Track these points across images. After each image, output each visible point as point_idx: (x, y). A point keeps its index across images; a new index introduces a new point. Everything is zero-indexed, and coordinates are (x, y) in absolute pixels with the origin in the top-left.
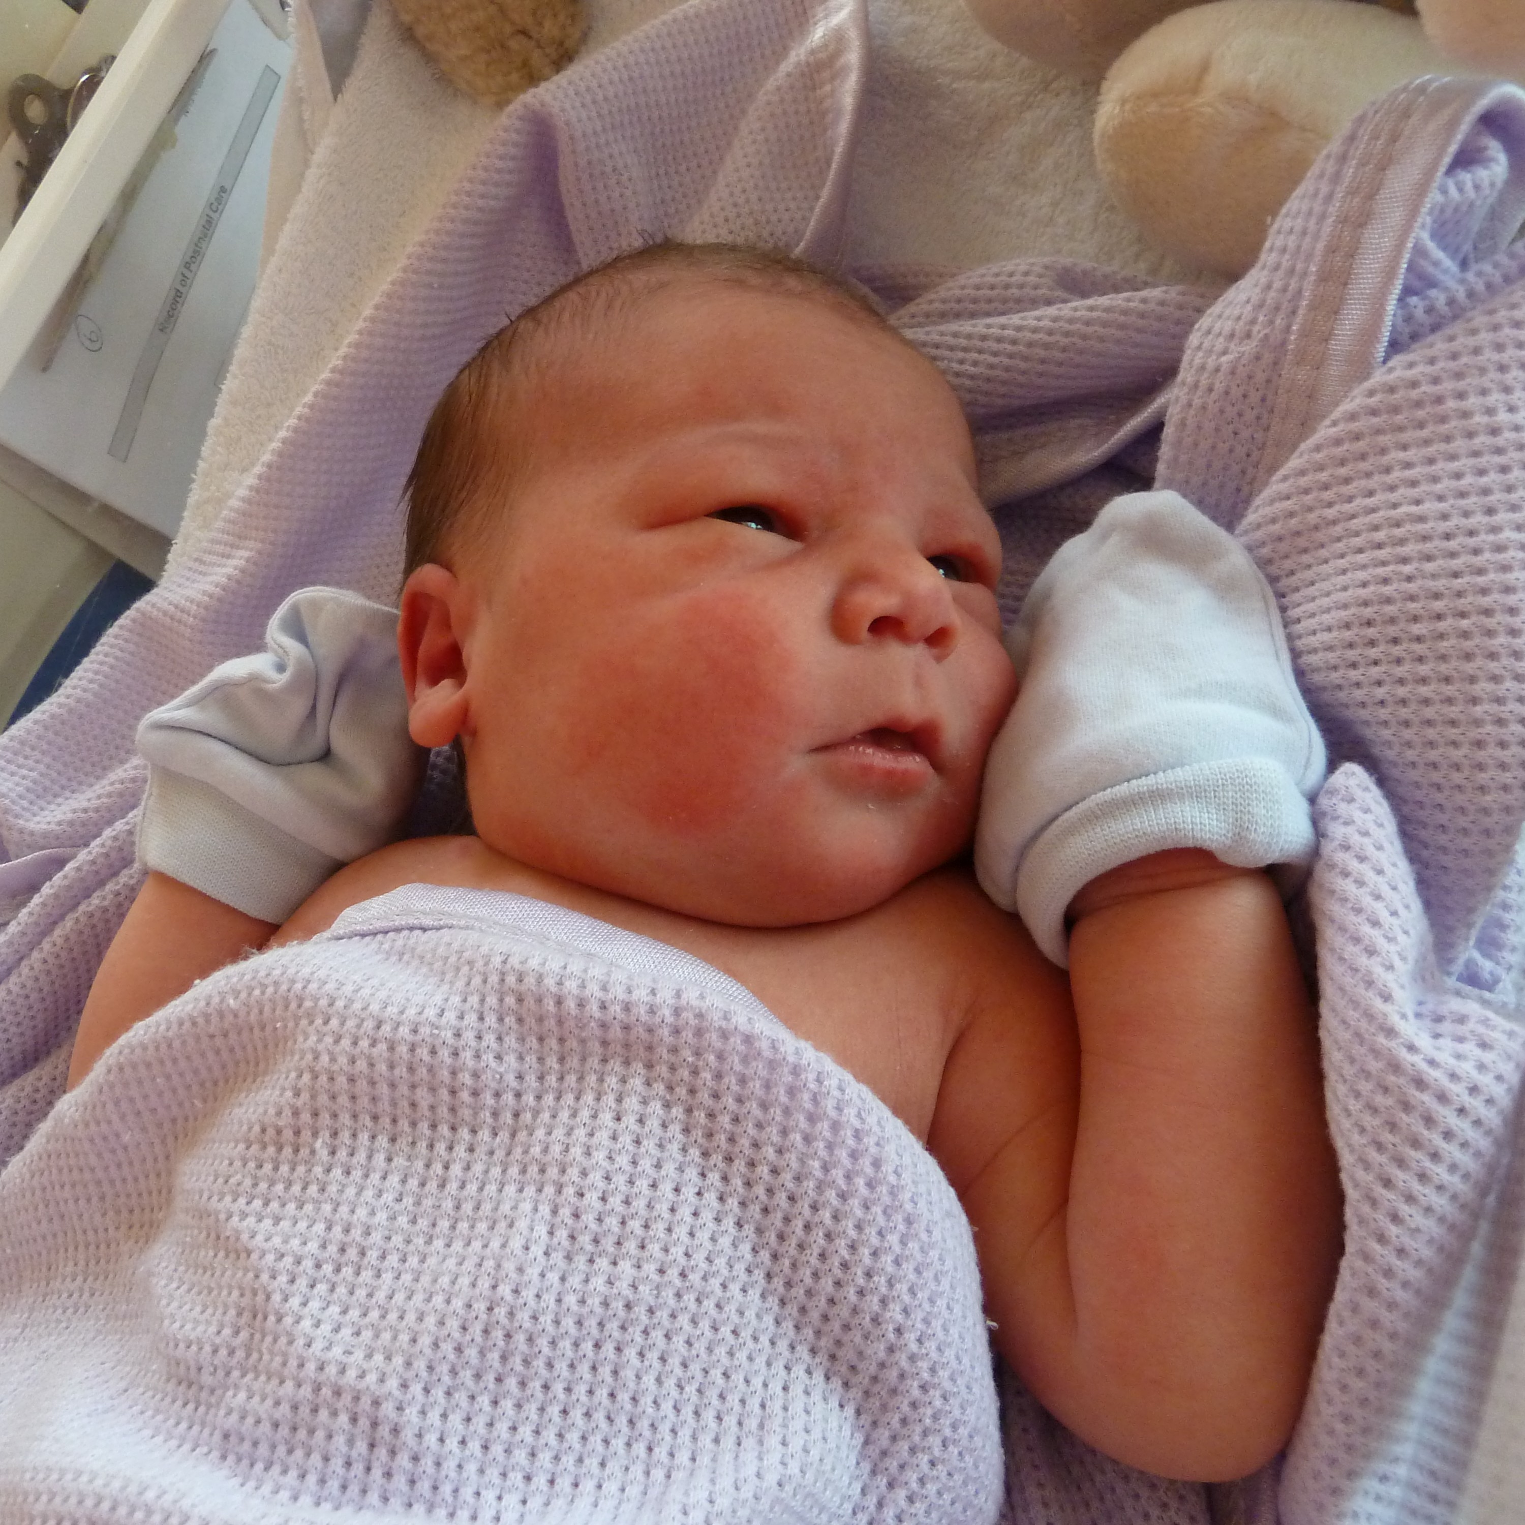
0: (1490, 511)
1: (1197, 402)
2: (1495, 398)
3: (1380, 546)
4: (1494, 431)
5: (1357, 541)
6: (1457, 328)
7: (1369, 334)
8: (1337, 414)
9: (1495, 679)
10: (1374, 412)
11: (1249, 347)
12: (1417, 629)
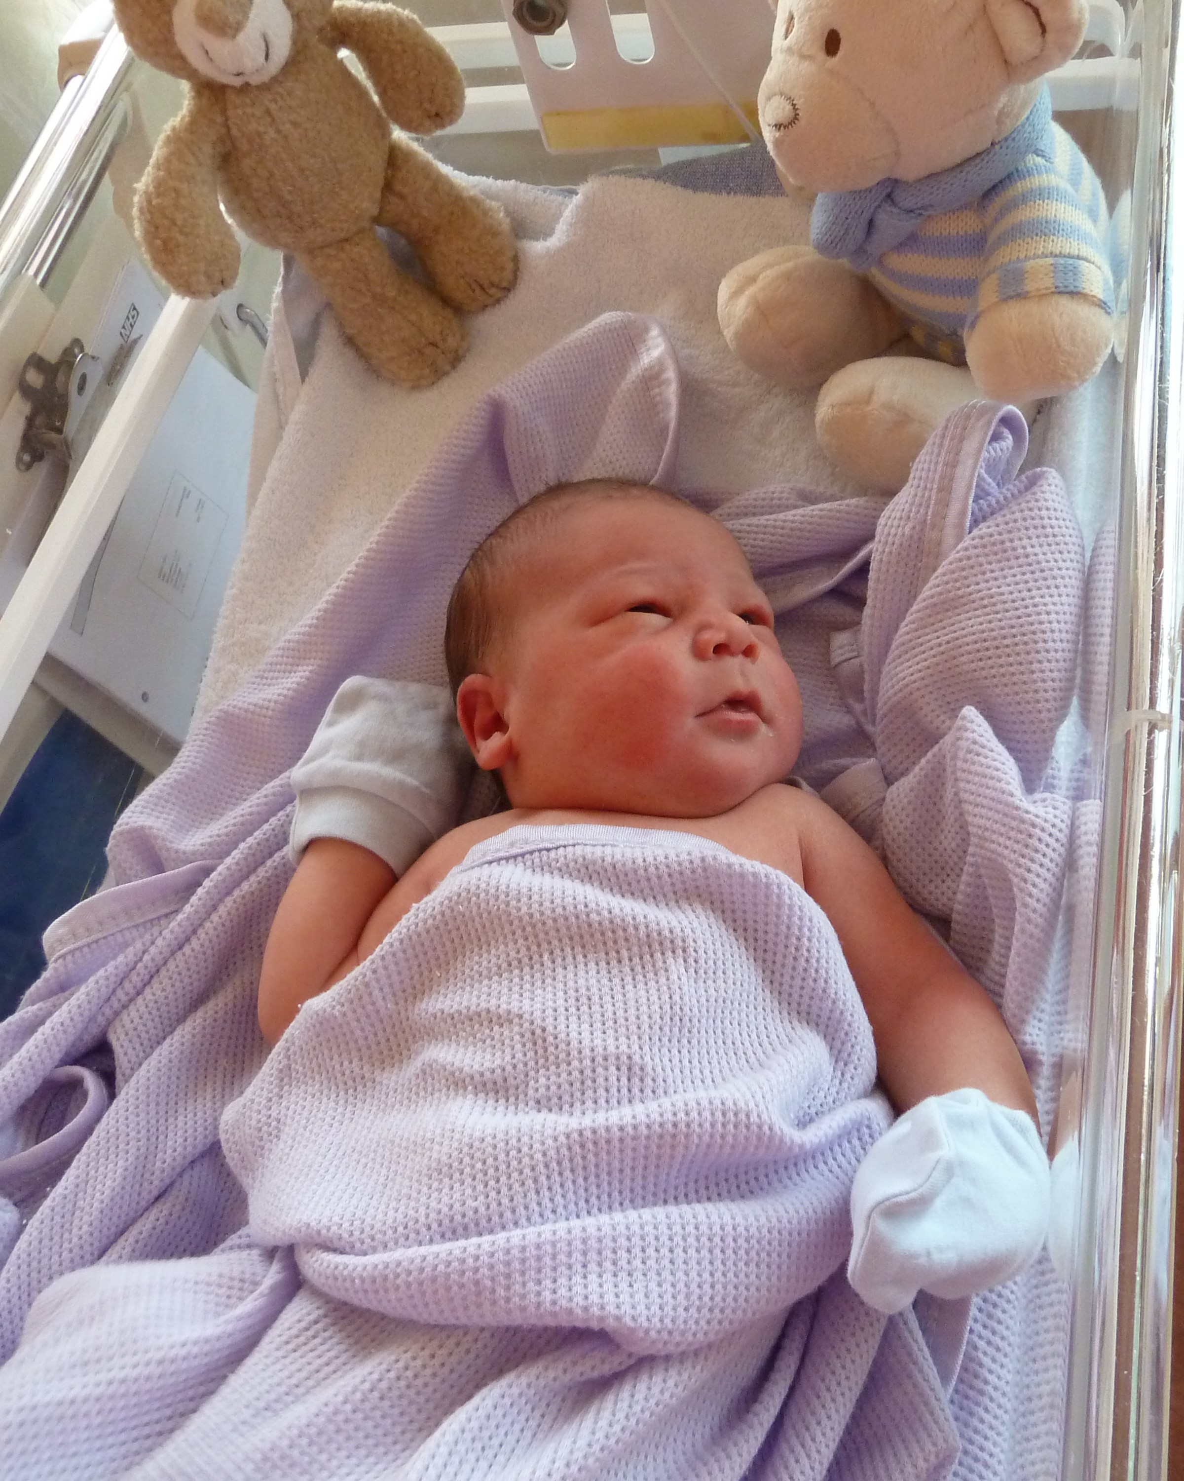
0: (1029, 590)
1: (886, 549)
2: (1025, 542)
4: (1027, 556)
6: (1006, 511)
7: (962, 517)
9: (1040, 662)
11: (909, 523)
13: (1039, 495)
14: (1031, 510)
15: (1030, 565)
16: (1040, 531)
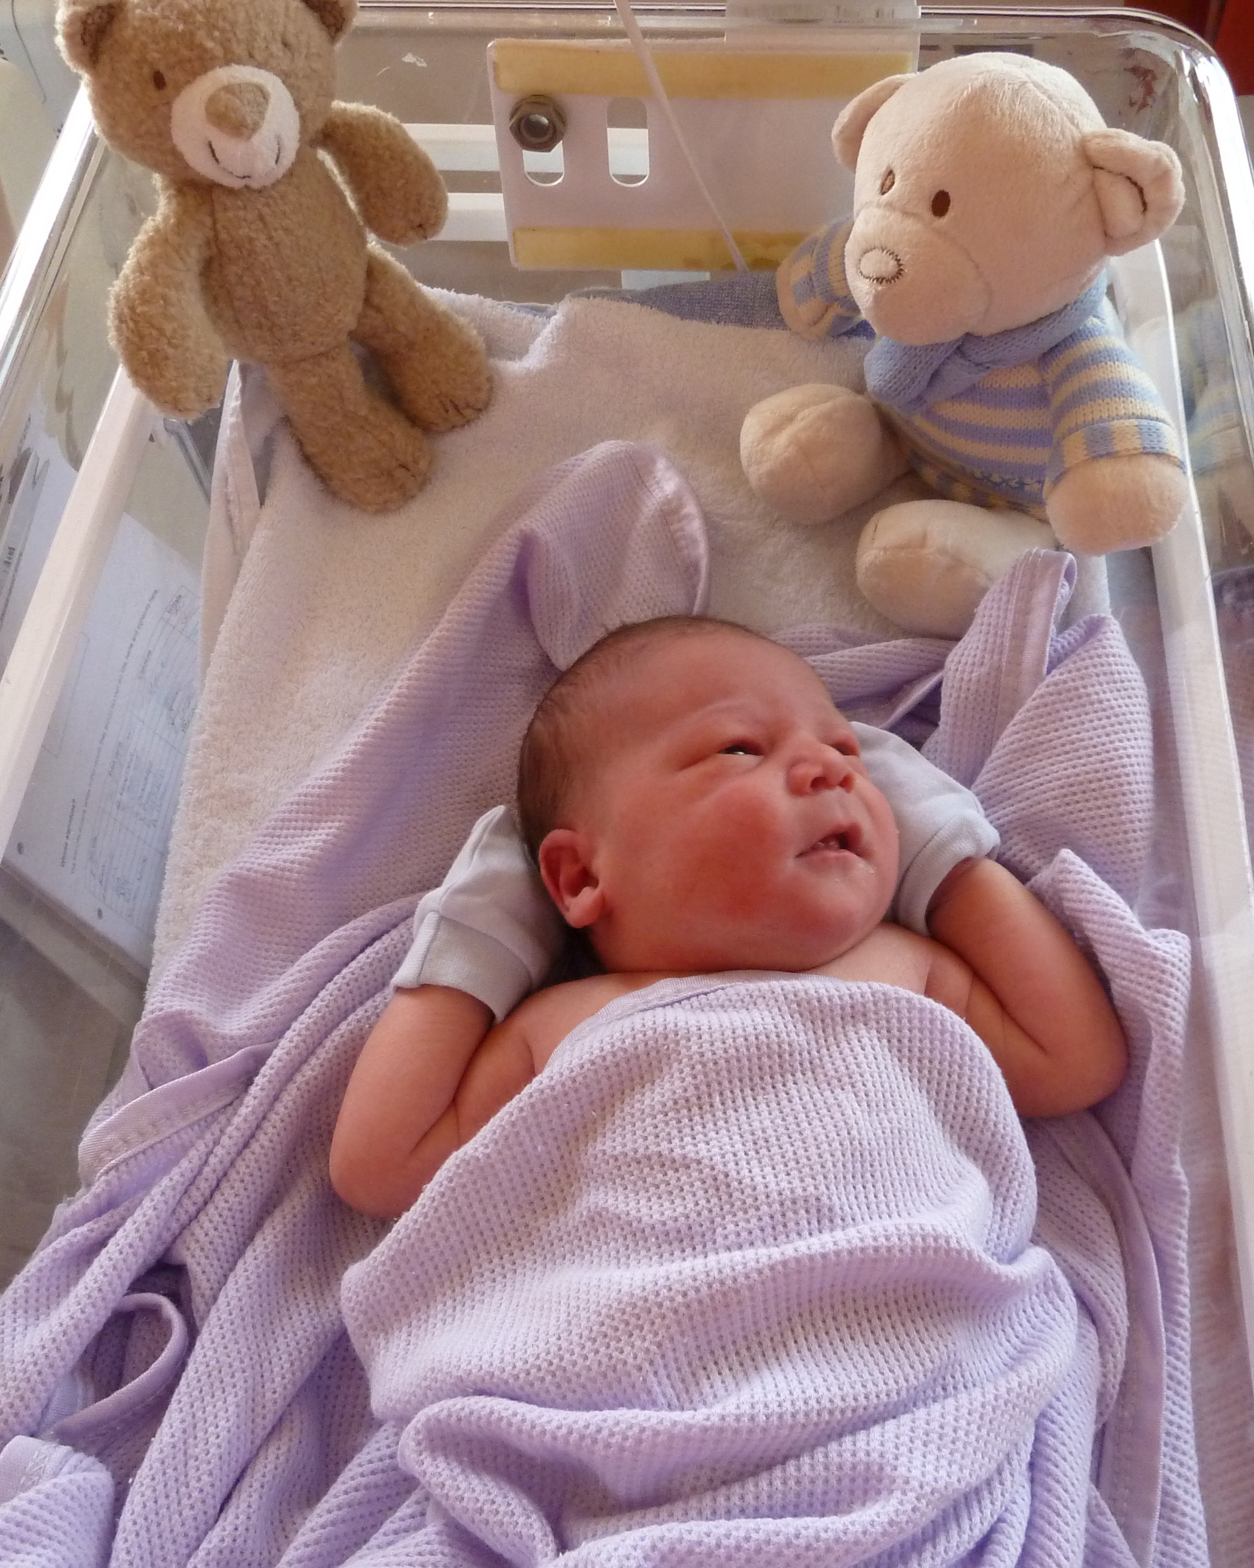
1: (963, 695)
3: (1067, 753)
5: (1056, 751)
7: (1040, 661)
8: (1034, 695)
10: (1051, 694)
11: (984, 670)
12: (1093, 786)
13: (1105, 642)
14: (1099, 656)
15: (1104, 710)
16: (1109, 677)
